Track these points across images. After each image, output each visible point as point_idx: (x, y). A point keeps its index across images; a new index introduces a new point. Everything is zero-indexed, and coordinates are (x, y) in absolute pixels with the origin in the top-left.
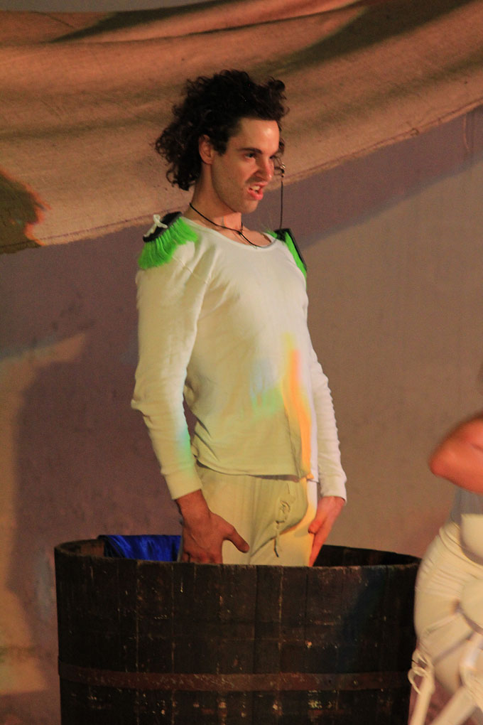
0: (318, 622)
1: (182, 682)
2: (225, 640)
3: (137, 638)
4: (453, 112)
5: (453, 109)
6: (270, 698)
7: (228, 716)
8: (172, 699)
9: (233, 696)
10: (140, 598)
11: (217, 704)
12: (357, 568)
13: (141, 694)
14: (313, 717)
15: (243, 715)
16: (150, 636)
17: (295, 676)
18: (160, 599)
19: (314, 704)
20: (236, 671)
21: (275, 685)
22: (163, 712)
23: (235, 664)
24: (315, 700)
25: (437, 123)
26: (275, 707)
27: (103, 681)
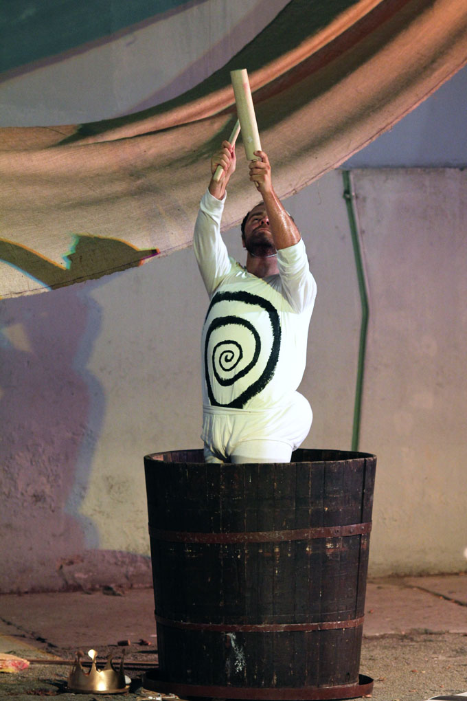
0: (331, 496)
1: (251, 538)
2: (278, 510)
3: (221, 512)
4: (313, 178)
5: (312, 176)
6: (304, 544)
7: (280, 557)
8: (245, 548)
9: (282, 544)
10: (223, 487)
11: (273, 550)
12: (351, 460)
13: (224, 546)
14: (328, 554)
15: (289, 555)
16: (229, 510)
17: (319, 529)
18: (236, 487)
19: (329, 546)
20: (284, 528)
21: (308, 536)
22: (239, 557)
23: (284, 524)
24: (330, 543)
25: (305, 185)
26: (308, 549)
27: (196, 540)
